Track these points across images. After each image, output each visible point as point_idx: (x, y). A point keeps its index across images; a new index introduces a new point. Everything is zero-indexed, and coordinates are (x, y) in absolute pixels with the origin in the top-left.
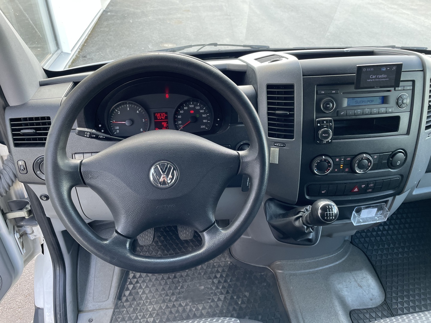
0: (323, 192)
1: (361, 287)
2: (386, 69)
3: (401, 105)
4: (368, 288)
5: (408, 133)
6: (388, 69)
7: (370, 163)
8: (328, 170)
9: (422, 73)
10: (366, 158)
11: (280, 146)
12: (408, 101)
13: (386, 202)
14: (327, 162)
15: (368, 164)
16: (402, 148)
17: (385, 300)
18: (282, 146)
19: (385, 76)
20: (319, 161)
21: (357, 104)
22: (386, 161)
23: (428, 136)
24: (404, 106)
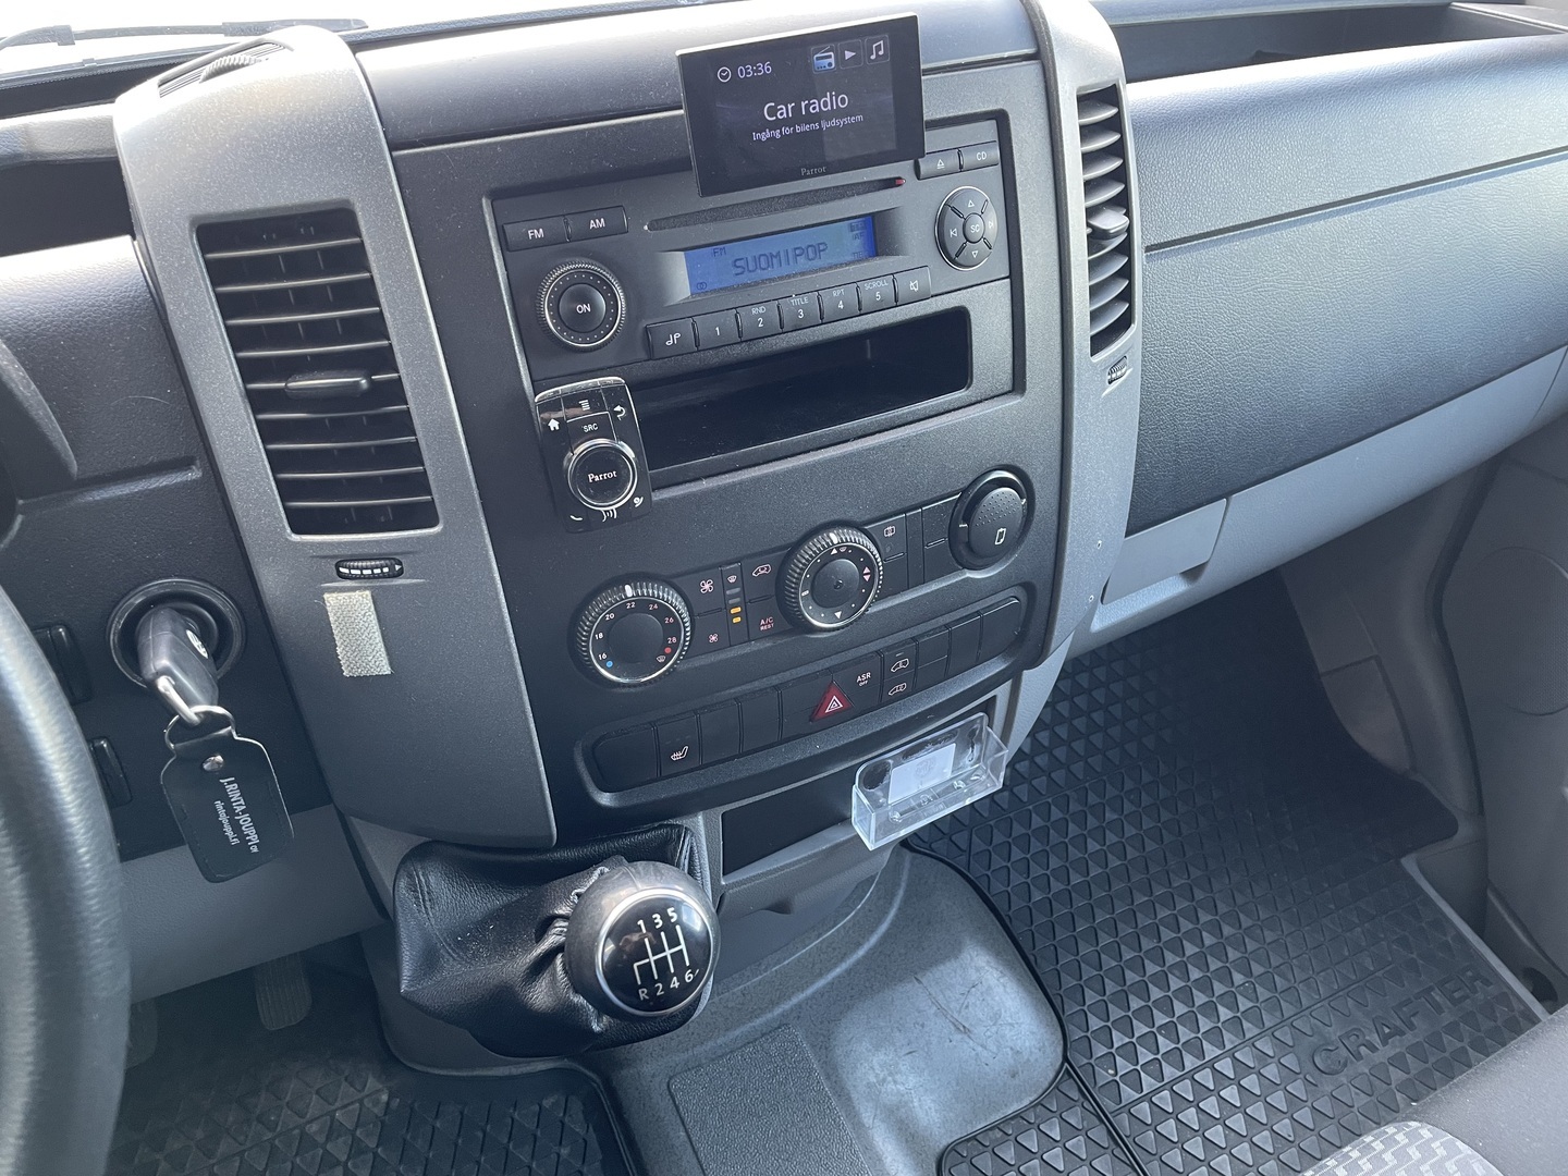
0: (676, 756)
1: (966, 1031)
2: (840, 58)
3: (962, 248)
4: (994, 1029)
5: (1018, 384)
6: (848, 55)
7: (867, 570)
8: (668, 650)
9: (1032, 68)
10: (843, 550)
11: (373, 577)
12: (989, 224)
13: (988, 707)
14: (654, 612)
15: (862, 575)
16: (1005, 462)
17: (1065, 1059)
18: (383, 576)
19: (843, 101)
20: (612, 616)
21: (745, 278)
22: (942, 541)
23: (1110, 382)
24: (975, 254)
